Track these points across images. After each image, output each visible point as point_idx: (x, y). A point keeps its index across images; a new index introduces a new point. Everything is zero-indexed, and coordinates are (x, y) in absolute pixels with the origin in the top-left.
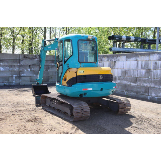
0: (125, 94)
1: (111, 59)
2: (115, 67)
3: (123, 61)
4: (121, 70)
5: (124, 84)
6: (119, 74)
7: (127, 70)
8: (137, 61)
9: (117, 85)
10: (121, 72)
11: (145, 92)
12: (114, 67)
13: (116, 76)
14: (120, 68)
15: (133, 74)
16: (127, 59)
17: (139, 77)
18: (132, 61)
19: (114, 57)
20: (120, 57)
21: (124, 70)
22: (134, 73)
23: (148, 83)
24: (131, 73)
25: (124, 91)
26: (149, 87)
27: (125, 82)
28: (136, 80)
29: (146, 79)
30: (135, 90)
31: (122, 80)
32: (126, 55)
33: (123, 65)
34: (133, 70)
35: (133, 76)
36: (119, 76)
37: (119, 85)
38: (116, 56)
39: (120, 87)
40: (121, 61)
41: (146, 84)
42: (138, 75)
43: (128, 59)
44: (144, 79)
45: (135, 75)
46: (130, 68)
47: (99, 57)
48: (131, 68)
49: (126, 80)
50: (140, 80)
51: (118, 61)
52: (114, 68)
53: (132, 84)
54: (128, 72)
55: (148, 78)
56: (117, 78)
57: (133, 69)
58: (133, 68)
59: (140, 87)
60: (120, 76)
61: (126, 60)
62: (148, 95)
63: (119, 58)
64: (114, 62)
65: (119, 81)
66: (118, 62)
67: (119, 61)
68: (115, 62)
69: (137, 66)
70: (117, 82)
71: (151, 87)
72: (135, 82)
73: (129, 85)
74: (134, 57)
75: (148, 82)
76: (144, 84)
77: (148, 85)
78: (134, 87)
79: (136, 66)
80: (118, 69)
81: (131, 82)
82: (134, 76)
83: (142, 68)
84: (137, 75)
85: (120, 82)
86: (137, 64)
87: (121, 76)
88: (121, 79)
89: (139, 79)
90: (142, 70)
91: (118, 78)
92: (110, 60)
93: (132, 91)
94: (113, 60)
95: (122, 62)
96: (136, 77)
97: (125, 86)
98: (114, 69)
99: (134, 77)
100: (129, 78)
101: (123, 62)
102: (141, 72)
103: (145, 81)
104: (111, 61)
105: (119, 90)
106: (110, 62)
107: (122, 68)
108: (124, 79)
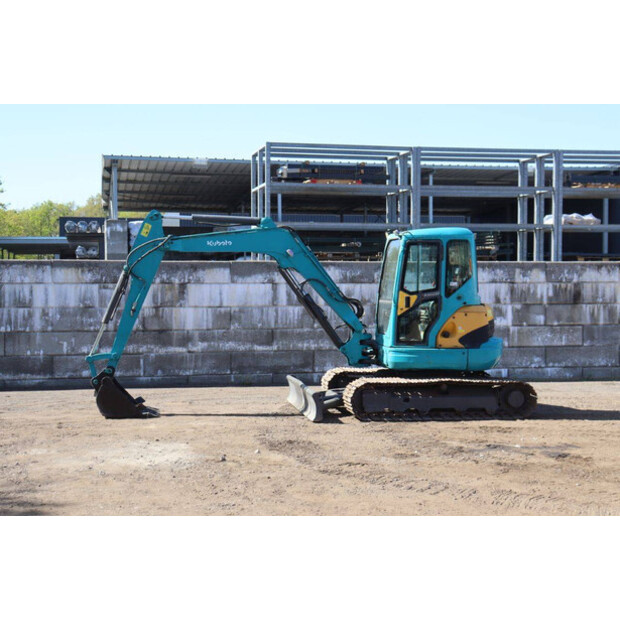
0: (233, 380)
1: (165, 277)
2: (182, 302)
3: (219, 283)
4: (210, 310)
5: (226, 352)
6: (205, 323)
7: (237, 309)
8: (270, 285)
9: (196, 356)
10: (210, 317)
11: (303, 366)
12: (178, 301)
13: (188, 332)
14: (206, 304)
15: (261, 319)
16: (235, 278)
17: (281, 326)
18: (255, 283)
19: (180, 272)
20: (204, 270)
21: (223, 310)
22: (265, 318)
23: (312, 341)
24: (252, 317)
25: (229, 372)
26: (314, 351)
27: (230, 345)
28: (270, 337)
29: (306, 330)
30: (268, 363)
31: (219, 339)
32: (230, 266)
33: (221, 294)
34: (261, 309)
35: (260, 325)
36: (205, 328)
37: (203, 357)
38: (186, 268)
39: (211, 362)
40: (211, 284)
41: (305, 345)
42: (279, 321)
43: (240, 280)
44: (298, 330)
45: (269, 323)
46: (248, 305)
47: (101, 268)
48: (253, 304)
49: (235, 338)
50: (284, 335)
51: (198, 282)
52: (181, 306)
53: (259, 348)
54: (242, 315)
55: (312, 327)
56: (197, 334)
57: (258, 307)
58: (260, 304)
59: (288, 353)
60: (208, 330)
61: (233, 282)
62: (314, 372)
63: (200, 273)
64: (177, 286)
65: (205, 344)
66: (198, 286)
67: (203, 283)
68: (183, 286)
69: (275, 298)
70: (195, 349)
71: (320, 350)
72: (269, 343)
73: (244, 354)
74: (261, 273)
75: (312, 339)
76: (300, 345)
77: (313, 346)
78: (264, 355)
79: (269, 297)
80: (196, 307)
81: (255, 341)
82: (266, 326)
83: (290, 302)
84: (276, 322)
85: (209, 346)
86: (271, 292)
87: (213, 329)
88: (213, 337)
89: (281, 332)
90: (291, 309)
91: (200, 334)
92: (158, 280)
93: (257, 368)
94: (177, 281)
95: (213, 286)
96: (273, 326)
97: (231, 357)
98: (182, 309)
99: (261, 328)
100: (244, 332)
101: (218, 286)
102: (286, 314)
103: (301, 337)
104: (163, 282)
105: (204, 370)
106: (161, 286)
107: (217, 304)
108: (226, 337)
